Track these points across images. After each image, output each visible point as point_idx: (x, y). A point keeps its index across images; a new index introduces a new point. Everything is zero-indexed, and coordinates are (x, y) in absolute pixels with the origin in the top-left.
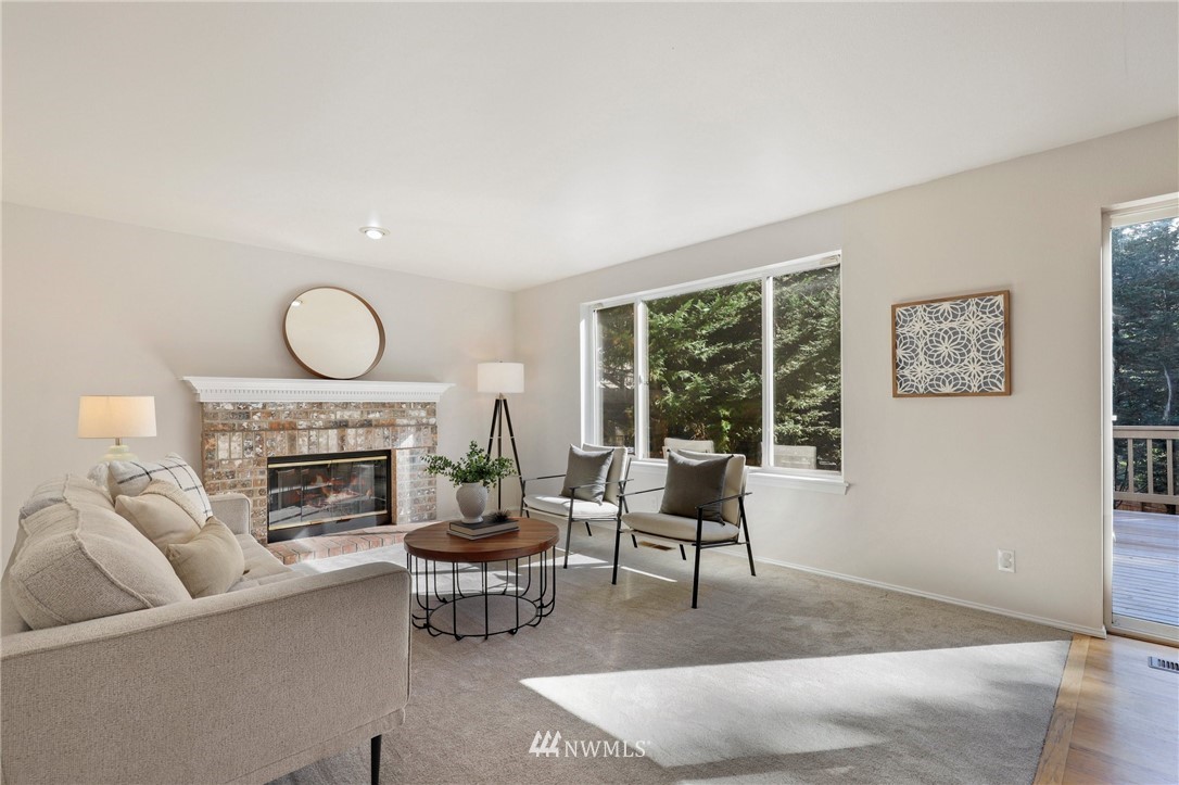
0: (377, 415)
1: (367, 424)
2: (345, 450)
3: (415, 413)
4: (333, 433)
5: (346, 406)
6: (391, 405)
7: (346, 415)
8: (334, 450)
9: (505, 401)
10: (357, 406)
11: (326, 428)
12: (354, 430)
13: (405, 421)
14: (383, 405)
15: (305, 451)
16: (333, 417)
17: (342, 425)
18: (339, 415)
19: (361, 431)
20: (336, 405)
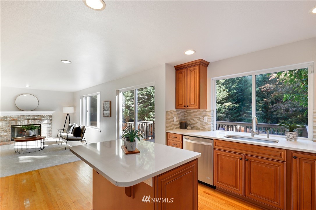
0: (37, 117)
1: (35, 119)
2: (29, 124)
3: (47, 117)
4: (26, 121)
5: (29, 116)
6: (40, 116)
7: (29, 118)
8: (26, 124)
9: (69, 114)
10: (32, 116)
11: (24, 120)
12: (31, 120)
13: (44, 119)
14: (38, 116)
15: (19, 124)
16: (26, 118)
17: (28, 119)
18: (27, 118)
19: (32, 120)
20: (27, 116)
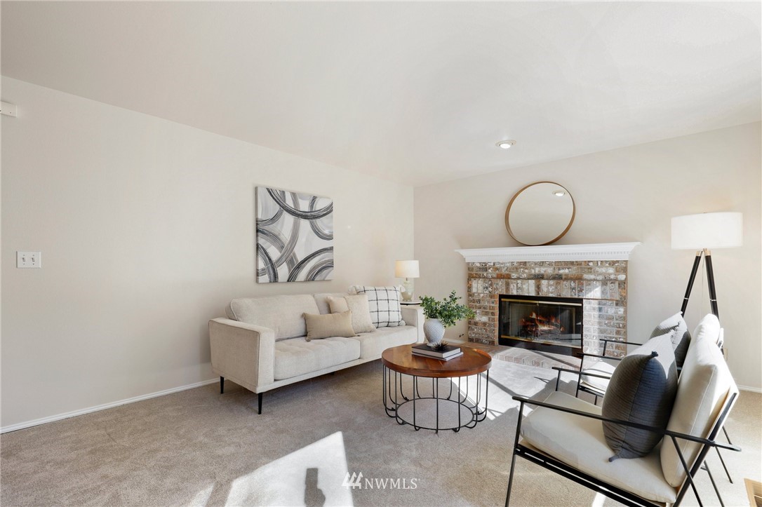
0: (567, 271)
1: (558, 278)
2: (541, 295)
3: (603, 270)
4: (532, 282)
5: (542, 264)
6: (579, 264)
7: (542, 270)
8: (533, 294)
9: (708, 259)
10: (550, 264)
11: (529, 279)
12: (546, 281)
13: (592, 277)
14: (572, 263)
15: (515, 293)
16: (533, 271)
17: (539, 278)
18: (537, 270)
19: (552, 282)
20: (536, 264)
